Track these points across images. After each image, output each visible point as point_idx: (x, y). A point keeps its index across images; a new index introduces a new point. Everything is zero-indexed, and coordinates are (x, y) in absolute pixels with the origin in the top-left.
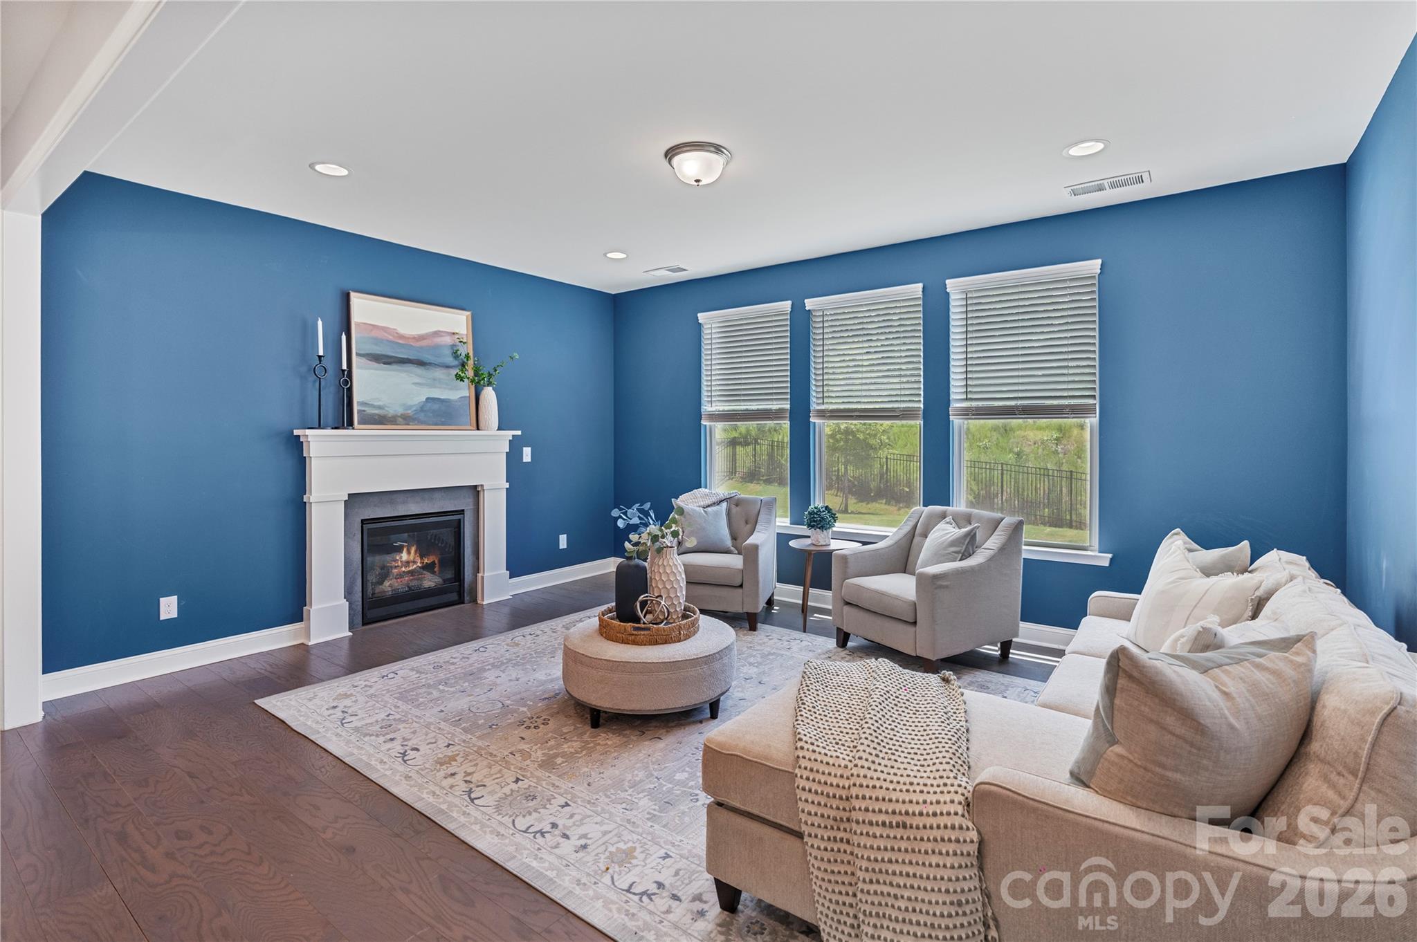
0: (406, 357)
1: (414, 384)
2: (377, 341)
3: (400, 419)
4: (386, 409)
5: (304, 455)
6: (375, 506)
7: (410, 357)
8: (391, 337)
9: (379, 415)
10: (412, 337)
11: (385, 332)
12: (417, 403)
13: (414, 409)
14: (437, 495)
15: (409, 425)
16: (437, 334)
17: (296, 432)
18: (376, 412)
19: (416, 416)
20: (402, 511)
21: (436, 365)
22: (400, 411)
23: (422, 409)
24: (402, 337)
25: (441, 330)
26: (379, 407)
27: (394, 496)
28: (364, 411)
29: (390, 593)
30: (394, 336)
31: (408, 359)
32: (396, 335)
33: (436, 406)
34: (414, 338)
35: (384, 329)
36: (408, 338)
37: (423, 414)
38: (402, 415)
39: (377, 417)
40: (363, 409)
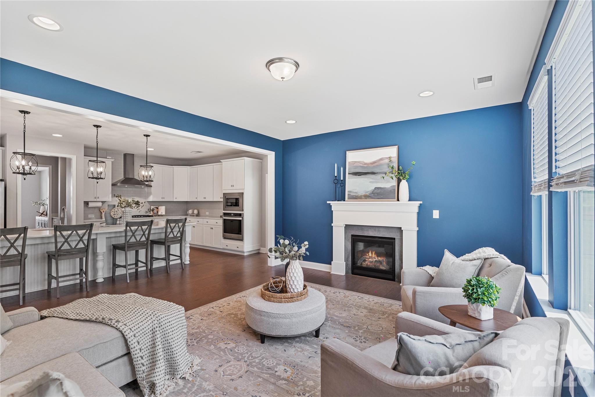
0: (367, 172)
1: (370, 182)
2: (356, 167)
3: (363, 197)
4: (358, 193)
5: (332, 210)
6: (356, 230)
7: (369, 172)
8: (361, 165)
9: (355, 196)
10: (370, 163)
11: (359, 163)
12: (370, 190)
13: (369, 192)
14: (381, 229)
15: (366, 199)
16: (381, 159)
17: (328, 202)
18: (354, 194)
19: (370, 196)
20: (366, 234)
21: (380, 173)
22: (364, 194)
23: (373, 193)
24: (365, 164)
25: (383, 157)
26: (356, 193)
27: (363, 227)
28: (350, 194)
29: (365, 266)
30: (362, 164)
31: (368, 172)
32: (363, 163)
33: (379, 191)
34: (371, 163)
35: (359, 162)
36: (368, 164)
37: (373, 195)
38: (364, 195)
39: (354, 196)
40: (350, 193)
